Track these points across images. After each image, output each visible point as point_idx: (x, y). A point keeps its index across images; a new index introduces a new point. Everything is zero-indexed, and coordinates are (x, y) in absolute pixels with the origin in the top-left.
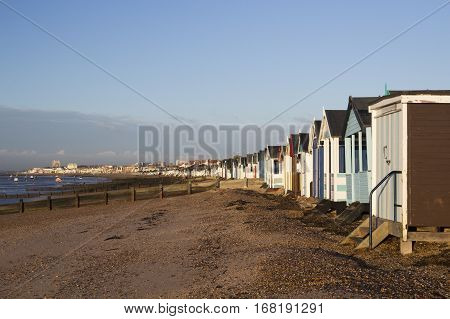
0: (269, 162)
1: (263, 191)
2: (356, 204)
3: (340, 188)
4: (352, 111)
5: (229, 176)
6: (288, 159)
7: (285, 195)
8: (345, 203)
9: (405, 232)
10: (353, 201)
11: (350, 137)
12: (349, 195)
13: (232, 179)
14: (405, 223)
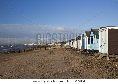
0: (71, 42)
1: (70, 48)
2: (93, 50)
3: (89, 47)
4: (92, 32)
5: (62, 45)
6: (76, 42)
7: (75, 48)
8: (90, 50)
9: (108, 55)
10: (92, 49)
11: (91, 37)
12: (91, 48)
13: (63, 46)
14: (108, 53)
